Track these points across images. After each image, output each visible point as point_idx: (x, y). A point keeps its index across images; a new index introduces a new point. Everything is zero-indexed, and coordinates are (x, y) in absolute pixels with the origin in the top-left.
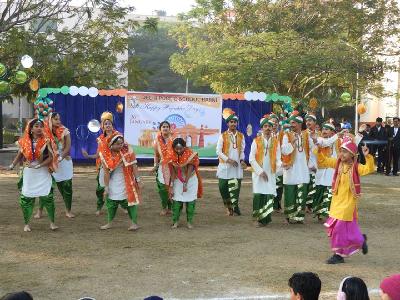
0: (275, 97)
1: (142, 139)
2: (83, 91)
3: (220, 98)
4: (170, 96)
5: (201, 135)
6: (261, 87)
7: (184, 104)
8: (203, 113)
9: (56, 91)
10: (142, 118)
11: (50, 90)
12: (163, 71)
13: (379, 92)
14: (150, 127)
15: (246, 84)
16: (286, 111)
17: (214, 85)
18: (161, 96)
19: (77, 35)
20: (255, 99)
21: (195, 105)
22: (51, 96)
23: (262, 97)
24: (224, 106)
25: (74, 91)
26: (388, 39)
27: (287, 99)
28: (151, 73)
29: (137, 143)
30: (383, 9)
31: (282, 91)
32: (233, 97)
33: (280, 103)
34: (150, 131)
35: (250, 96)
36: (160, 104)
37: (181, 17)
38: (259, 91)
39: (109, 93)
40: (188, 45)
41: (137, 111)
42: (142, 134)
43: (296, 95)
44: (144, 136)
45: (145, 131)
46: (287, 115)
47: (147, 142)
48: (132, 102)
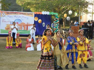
0: (52, 13)
1: (7, 27)
4: (15, 13)
5: (27, 26)
6: (48, 10)
7: (21, 15)
10: (7, 20)
12: (14, 4)
13: (87, 12)
14: (9, 23)
15: (43, 9)
16: (56, 18)
17: (31, 9)
18: (13, 13)
20: (46, 14)
21: (25, 16)
23: (48, 13)
24: (35, 16)
27: (56, 14)
28: (9, 5)
29: (5, 29)
31: (55, 11)
32: (38, 13)
33: (54, 15)
34: (9, 25)
35: (44, 13)
36: (13, 15)
38: (47, 11)
41: (5, 18)
42: (6, 26)
43: (59, 13)
44: (7, 26)
45: (7, 25)
46: (56, 19)
47: (8, 28)
48: (3, 15)
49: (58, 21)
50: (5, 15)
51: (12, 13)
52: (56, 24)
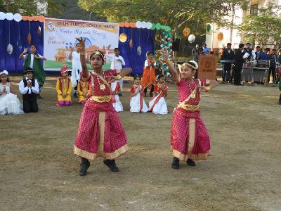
0: (158, 26)
1: (58, 56)
2: (10, 16)
3: (118, 26)
4: (77, 24)
7: (91, 29)
8: (105, 37)
10: (57, 39)
12: (72, 9)
14: (64, 47)
20: (144, 27)
21: (99, 31)
23: (148, 25)
24: (120, 33)
25: (2, 16)
27: (168, 29)
29: (54, 59)
32: (127, 25)
33: (161, 31)
34: (64, 50)
35: (140, 25)
36: (71, 28)
38: (146, 21)
39: (30, 19)
41: (53, 34)
42: (57, 52)
43: (171, 25)
44: (59, 53)
45: (60, 49)
46: (167, 40)
47: (61, 58)
48: (49, 26)
49: (170, 45)
51: (70, 24)
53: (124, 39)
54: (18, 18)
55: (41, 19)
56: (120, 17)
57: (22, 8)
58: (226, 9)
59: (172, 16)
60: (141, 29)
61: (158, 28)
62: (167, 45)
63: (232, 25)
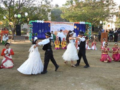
0: (87, 23)
2: (40, 21)
3: (74, 23)
4: (61, 23)
7: (65, 25)
8: (69, 27)
9: (34, 21)
10: (54, 28)
11: (32, 21)
12: (59, 18)
14: (57, 30)
19: (39, 8)
21: (68, 25)
22: (32, 23)
23: (84, 23)
24: (75, 25)
25: (38, 21)
26: (111, 10)
27: (90, 24)
30: (110, 3)
33: (88, 25)
35: (81, 23)
36: (59, 24)
37: (63, 5)
39: (46, 22)
40: (65, 12)
41: (53, 26)
43: (91, 22)
46: (90, 27)
48: (52, 24)
49: (91, 29)
50: (53, 24)
52: (90, 31)
53: (76, 27)
54: (43, 22)
55: (50, 22)
56: (74, 21)
57: (44, 19)
58: (110, 17)
59: (92, 19)
60: (81, 24)
61: (87, 24)
62: (90, 29)
63: (112, 22)
